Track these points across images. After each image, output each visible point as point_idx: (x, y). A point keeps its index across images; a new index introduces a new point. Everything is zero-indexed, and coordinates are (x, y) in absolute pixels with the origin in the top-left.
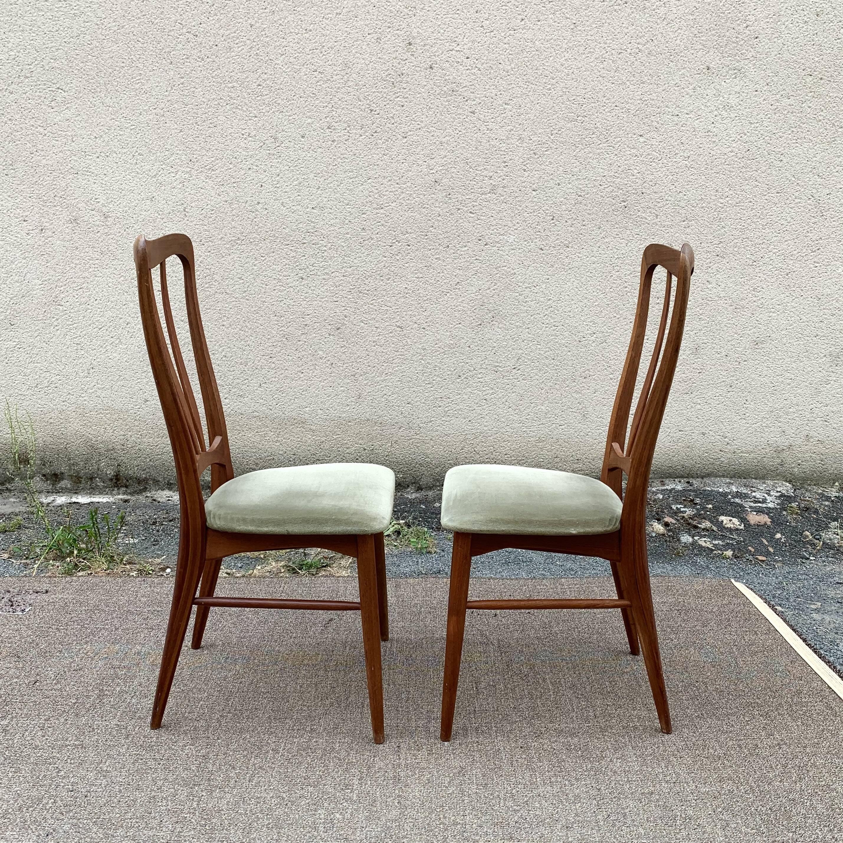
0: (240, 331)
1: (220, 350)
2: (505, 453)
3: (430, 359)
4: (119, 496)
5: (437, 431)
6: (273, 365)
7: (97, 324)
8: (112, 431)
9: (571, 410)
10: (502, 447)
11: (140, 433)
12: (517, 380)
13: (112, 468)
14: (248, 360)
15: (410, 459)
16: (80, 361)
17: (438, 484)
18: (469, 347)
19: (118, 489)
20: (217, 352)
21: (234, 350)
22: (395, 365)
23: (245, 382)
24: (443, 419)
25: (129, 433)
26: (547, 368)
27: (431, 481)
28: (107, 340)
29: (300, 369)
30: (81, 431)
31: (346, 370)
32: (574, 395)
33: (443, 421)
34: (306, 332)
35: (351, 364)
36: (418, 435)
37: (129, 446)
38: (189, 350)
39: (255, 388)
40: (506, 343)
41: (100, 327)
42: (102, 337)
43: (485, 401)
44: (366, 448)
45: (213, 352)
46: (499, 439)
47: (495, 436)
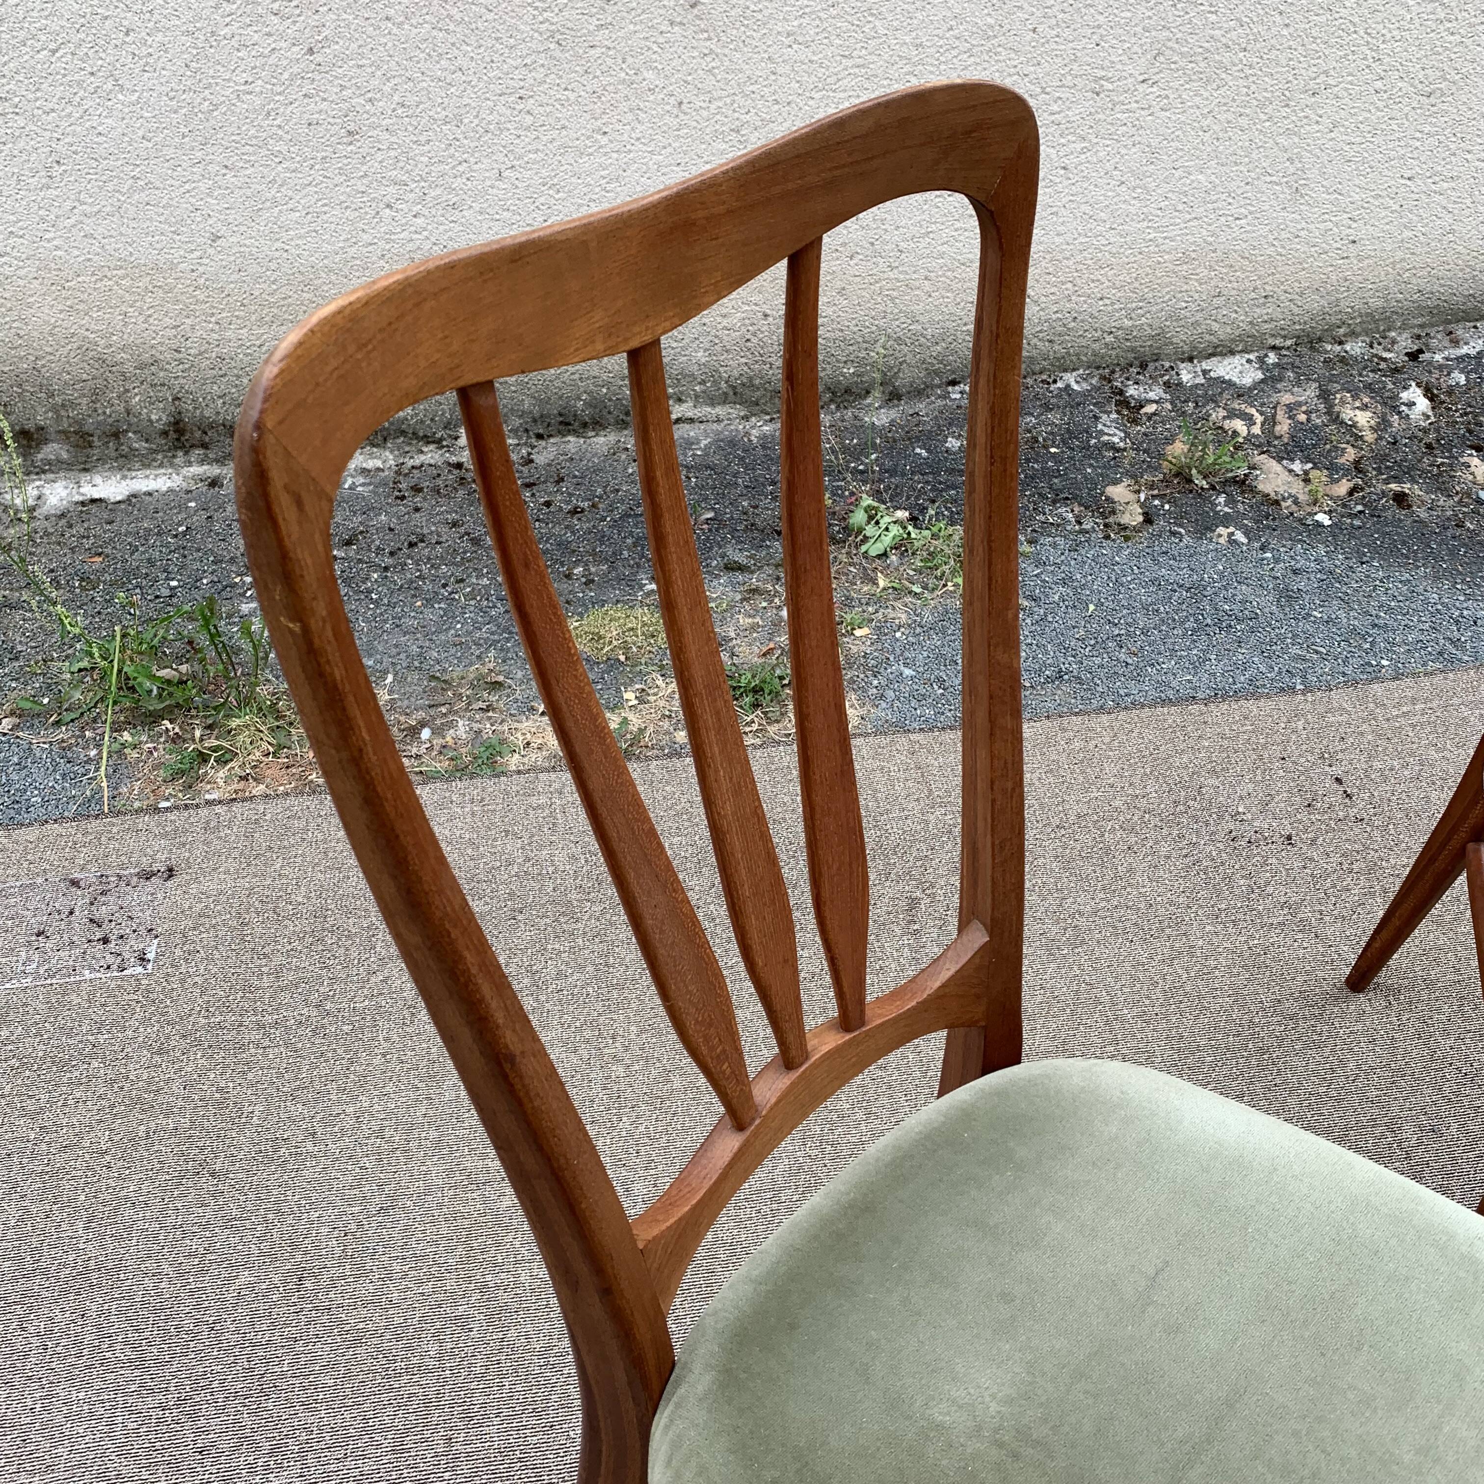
0: (435, 33)
1: (387, 88)
2: (1099, 295)
3: (932, 72)
4: (191, 469)
5: (941, 255)
6: (529, 119)
7: (43, 38)
8: (141, 319)
9: (1268, 179)
10: (1093, 281)
11: (213, 319)
12: (1146, 112)
13: (161, 405)
14: (463, 111)
15: (874, 328)
16: (21, 144)
17: (937, 381)
18: (1034, 30)
19: (186, 453)
20: (378, 96)
21: (425, 84)
22: (842, 95)
23: (461, 168)
24: (958, 225)
25: (187, 321)
26: (1224, 76)
27: (921, 375)
28: (79, 83)
29: (599, 123)
30: (65, 325)
31: (718, 117)
32: (1281, 140)
33: (956, 230)
34: (610, 19)
35: (728, 100)
36: (895, 271)
37: (192, 351)
38: (305, 95)
39: (488, 183)
40: (1129, 15)
41: (53, 46)
42: (64, 76)
43: (1062, 172)
44: (768, 312)
45: (369, 95)
46: (1090, 262)
47: (1079, 258)
